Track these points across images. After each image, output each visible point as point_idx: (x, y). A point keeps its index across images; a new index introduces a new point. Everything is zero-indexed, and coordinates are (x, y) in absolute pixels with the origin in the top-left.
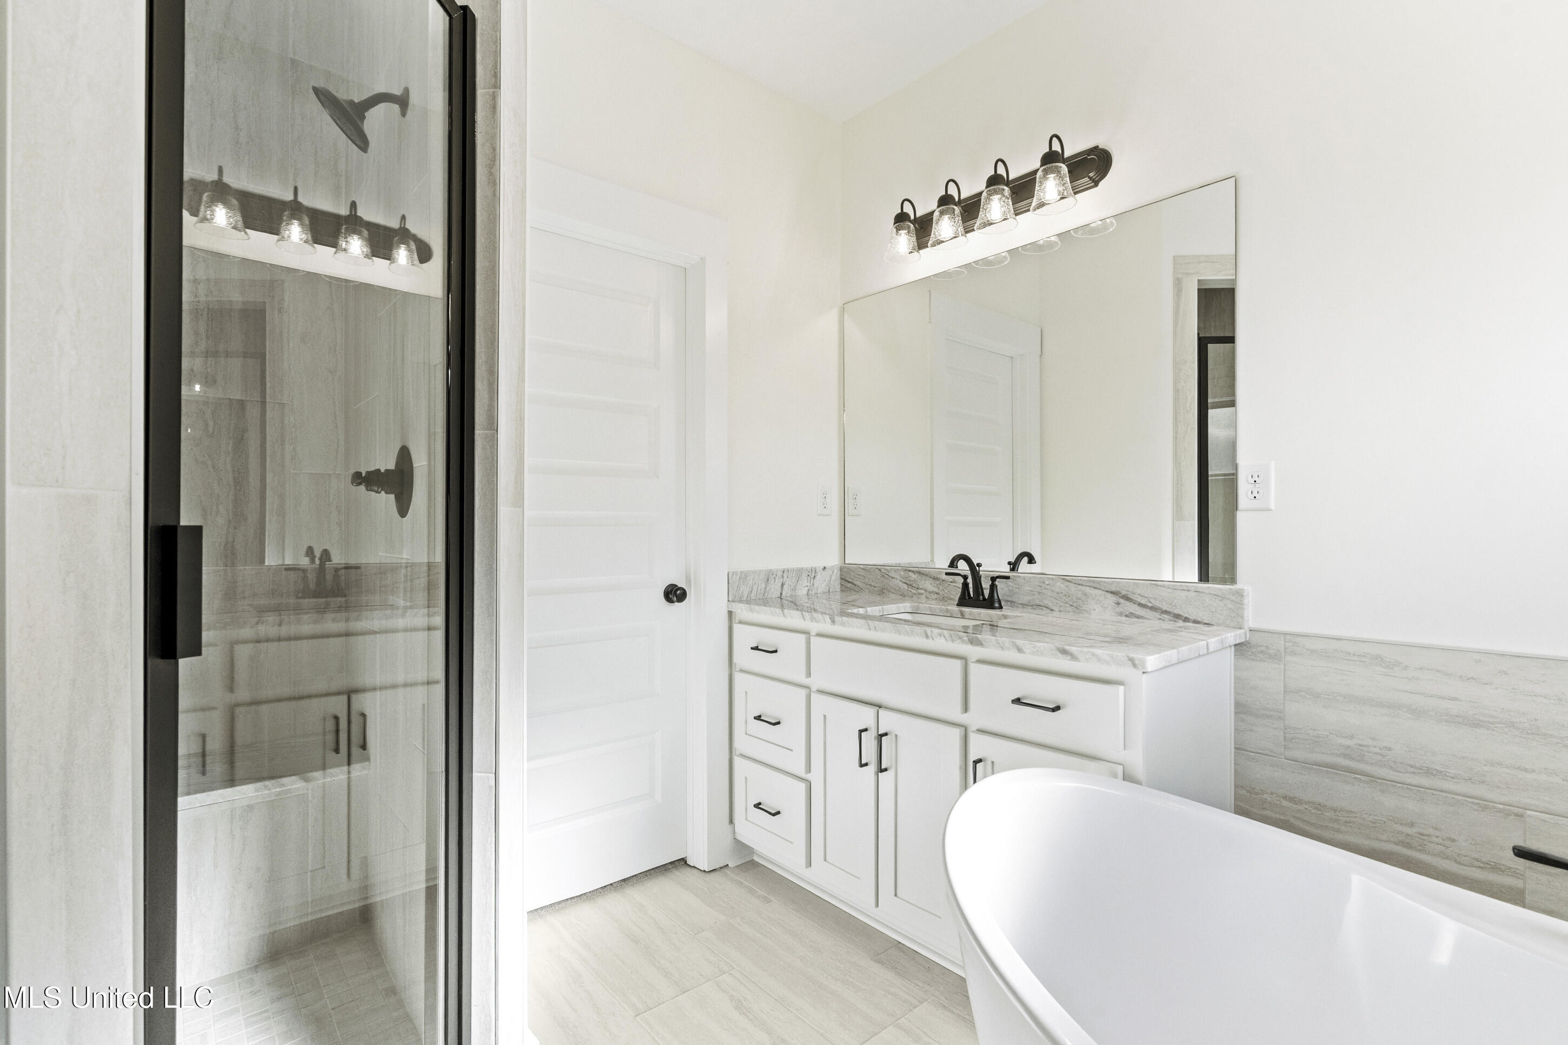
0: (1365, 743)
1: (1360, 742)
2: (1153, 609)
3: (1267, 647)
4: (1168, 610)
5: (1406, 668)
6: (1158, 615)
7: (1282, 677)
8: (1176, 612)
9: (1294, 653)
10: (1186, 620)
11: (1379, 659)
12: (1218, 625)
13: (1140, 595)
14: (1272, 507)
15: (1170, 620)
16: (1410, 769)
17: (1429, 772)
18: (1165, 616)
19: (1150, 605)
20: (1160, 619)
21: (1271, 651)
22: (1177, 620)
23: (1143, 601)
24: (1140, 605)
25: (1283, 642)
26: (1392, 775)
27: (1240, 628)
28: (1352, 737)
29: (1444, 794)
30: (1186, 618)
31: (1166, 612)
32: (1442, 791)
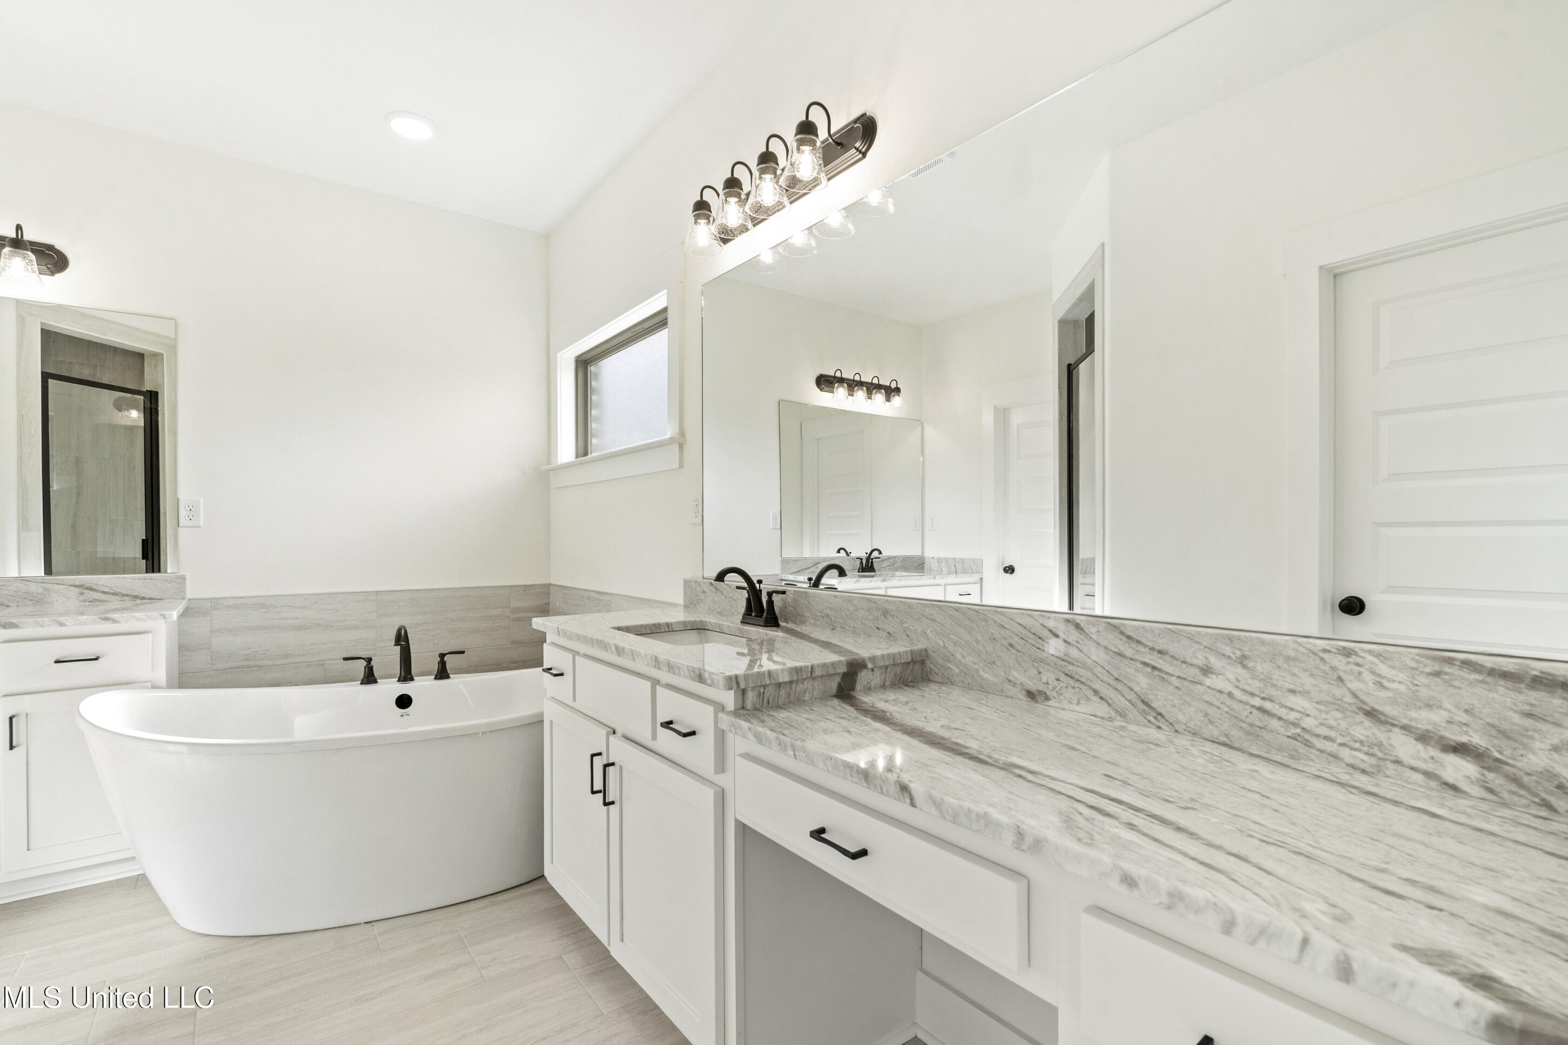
0: (256, 650)
1: (253, 650)
2: (115, 594)
3: (200, 608)
4: (128, 593)
5: (275, 607)
6: (118, 598)
7: (210, 625)
8: (135, 594)
9: (216, 609)
10: (143, 598)
11: (263, 605)
12: (168, 599)
13: (103, 585)
14: (202, 525)
15: (130, 600)
16: (278, 657)
17: (286, 656)
18: (126, 598)
19: (112, 592)
20: (121, 600)
21: (202, 610)
22: (135, 599)
23: (106, 590)
24: (103, 592)
25: (209, 604)
26: (270, 663)
27: (183, 599)
28: (250, 648)
29: (293, 665)
30: (143, 597)
31: (126, 595)
32: (292, 663)
